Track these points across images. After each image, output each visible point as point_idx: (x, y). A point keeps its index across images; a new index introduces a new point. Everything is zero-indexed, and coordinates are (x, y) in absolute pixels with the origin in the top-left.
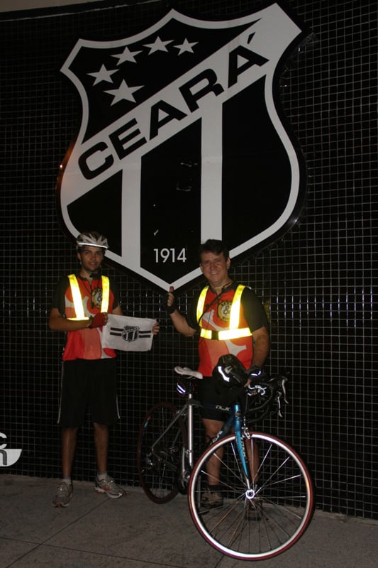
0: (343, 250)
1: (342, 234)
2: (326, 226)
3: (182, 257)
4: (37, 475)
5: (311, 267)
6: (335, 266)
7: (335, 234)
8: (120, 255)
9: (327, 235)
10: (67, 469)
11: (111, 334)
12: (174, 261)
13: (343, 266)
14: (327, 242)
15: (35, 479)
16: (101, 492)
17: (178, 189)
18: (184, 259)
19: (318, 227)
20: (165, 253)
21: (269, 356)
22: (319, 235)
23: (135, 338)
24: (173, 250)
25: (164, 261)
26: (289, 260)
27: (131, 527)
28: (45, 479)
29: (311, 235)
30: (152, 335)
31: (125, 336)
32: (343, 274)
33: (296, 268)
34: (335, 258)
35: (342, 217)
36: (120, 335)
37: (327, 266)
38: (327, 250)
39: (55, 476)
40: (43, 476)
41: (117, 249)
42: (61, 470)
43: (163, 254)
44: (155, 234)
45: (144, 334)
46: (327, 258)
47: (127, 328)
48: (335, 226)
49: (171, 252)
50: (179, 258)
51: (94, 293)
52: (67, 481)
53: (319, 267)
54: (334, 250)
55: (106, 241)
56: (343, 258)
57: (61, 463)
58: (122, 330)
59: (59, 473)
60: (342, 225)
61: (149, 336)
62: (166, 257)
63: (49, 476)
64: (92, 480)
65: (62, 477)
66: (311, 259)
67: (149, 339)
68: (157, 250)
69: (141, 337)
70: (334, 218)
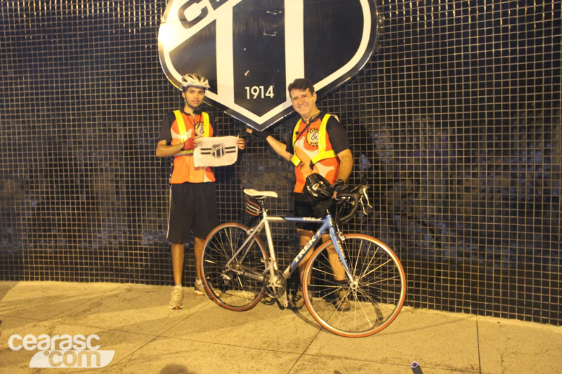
0: (409, 83)
1: (409, 69)
2: (395, 63)
3: (270, 93)
4: (152, 283)
5: (382, 99)
6: (402, 98)
7: (402, 70)
8: (216, 93)
9: (395, 70)
10: (178, 278)
11: (202, 153)
12: (263, 97)
13: (409, 97)
14: (395, 77)
15: (150, 287)
16: (200, 295)
17: (265, 34)
18: (272, 95)
19: (388, 64)
20: (255, 91)
21: (353, 170)
22: (388, 71)
23: (223, 153)
24: (262, 87)
25: (255, 98)
26: (362, 93)
27: (233, 321)
28: (159, 286)
29: (381, 72)
30: (236, 149)
31: (214, 154)
32: (409, 104)
33: (369, 100)
34: (402, 91)
35: (408, 55)
36: (209, 153)
37: (396, 98)
38: (395, 84)
39: (167, 284)
40: (157, 284)
41: (214, 88)
42: (173, 278)
43: (254, 91)
44: (246, 74)
45: (230, 150)
46: (395, 91)
47: (214, 146)
48: (402, 63)
49: (260, 89)
50: (267, 95)
51: (197, 126)
52: (178, 287)
53: (389, 98)
54: (402, 84)
55: (207, 81)
56: (409, 90)
57: (172, 273)
58: (210, 149)
59: (170, 281)
60: (408, 62)
61: (235, 151)
62: (256, 94)
63: (162, 284)
64: (193, 285)
65: (173, 284)
66: (382, 92)
67: (234, 153)
68: (248, 88)
69: (227, 152)
70: (401, 56)
